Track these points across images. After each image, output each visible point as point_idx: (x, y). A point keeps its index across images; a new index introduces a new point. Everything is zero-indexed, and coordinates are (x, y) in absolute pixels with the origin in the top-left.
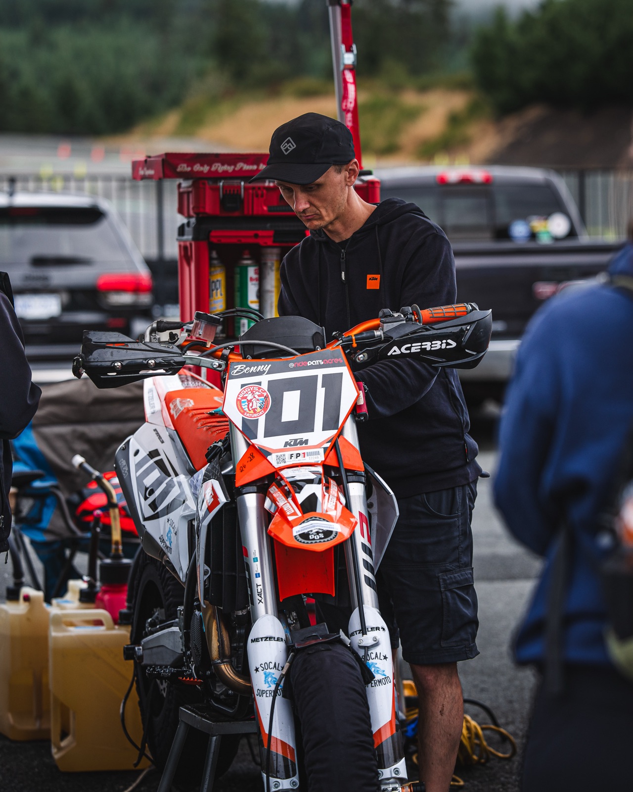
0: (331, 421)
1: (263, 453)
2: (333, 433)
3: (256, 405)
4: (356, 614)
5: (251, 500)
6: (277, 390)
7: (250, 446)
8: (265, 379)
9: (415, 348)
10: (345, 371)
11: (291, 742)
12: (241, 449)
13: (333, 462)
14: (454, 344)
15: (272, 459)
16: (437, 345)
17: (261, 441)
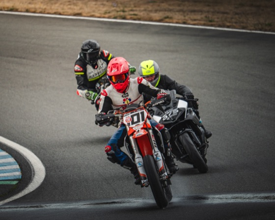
0: (143, 119)
1: (132, 128)
2: (144, 122)
3: (129, 120)
4: (153, 150)
5: (131, 138)
6: (132, 117)
7: (130, 128)
8: (130, 115)
9: (157, 104)
10: (144, 111)
11: (145, 174)
12: (128, 129)
13: (145, 127)
14: (164, 101)
15: (134, 129)
16: (161, 102)
17: (131, 126)
